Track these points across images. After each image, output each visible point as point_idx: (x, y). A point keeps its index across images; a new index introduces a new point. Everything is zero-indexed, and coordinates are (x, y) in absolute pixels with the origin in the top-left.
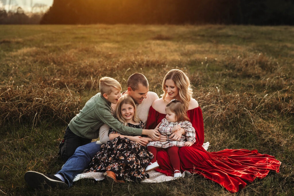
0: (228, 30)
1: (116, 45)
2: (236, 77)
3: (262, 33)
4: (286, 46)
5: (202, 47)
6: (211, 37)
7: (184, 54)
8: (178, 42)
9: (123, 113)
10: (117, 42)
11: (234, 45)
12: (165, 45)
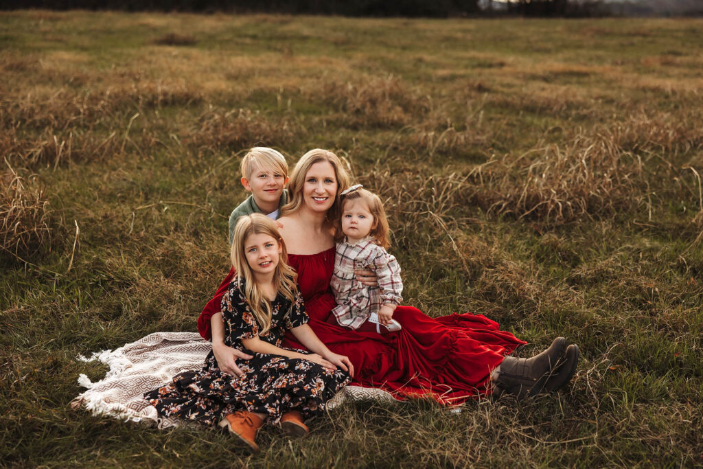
0: (301, 25)
1: (84, 57)
2: (355, 128)
3: (365, 33)
4: (420, 60)
5: (262, 62)
6: (270, 39)
7: (231, 77)
8: (210, 48)
9: (252, 257)
10: (83, 49)
11: (324, 57)
12: (187, 57)
